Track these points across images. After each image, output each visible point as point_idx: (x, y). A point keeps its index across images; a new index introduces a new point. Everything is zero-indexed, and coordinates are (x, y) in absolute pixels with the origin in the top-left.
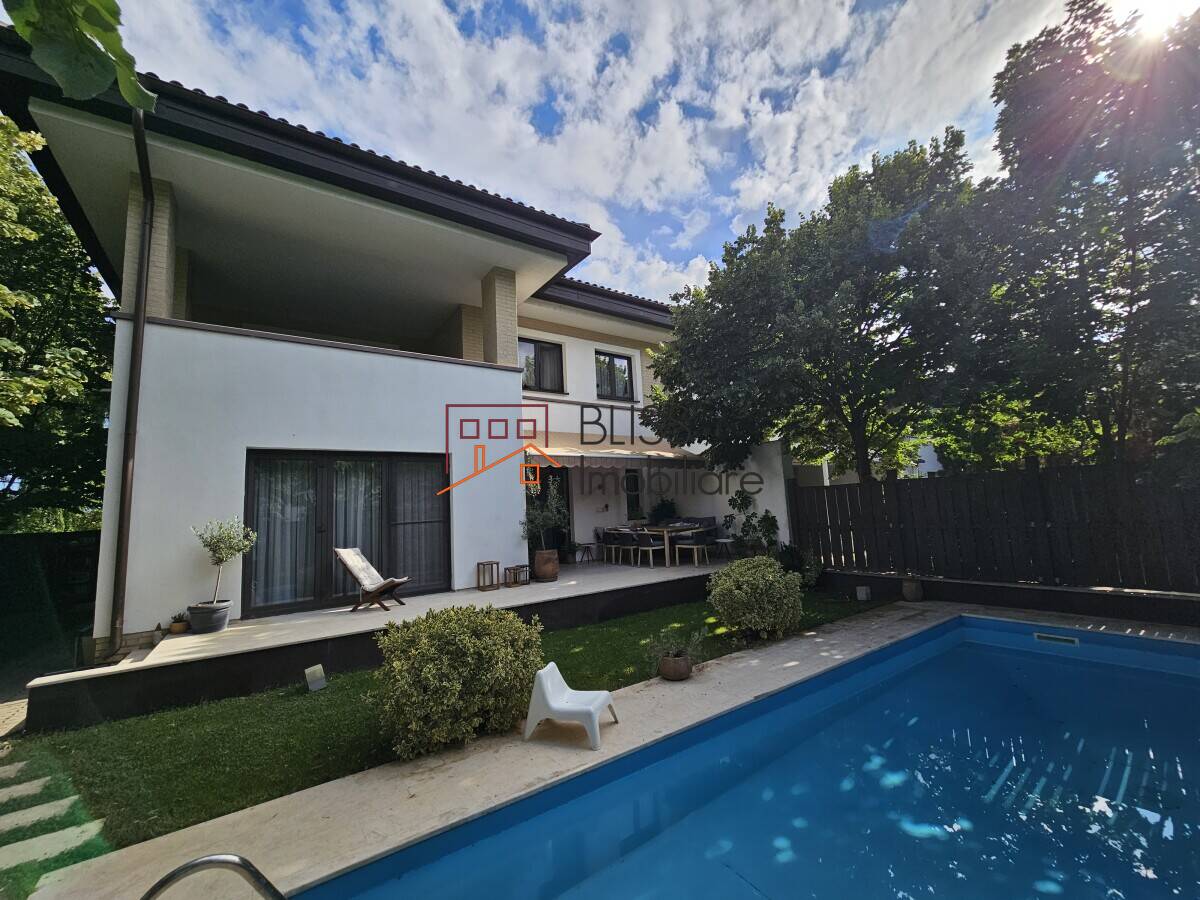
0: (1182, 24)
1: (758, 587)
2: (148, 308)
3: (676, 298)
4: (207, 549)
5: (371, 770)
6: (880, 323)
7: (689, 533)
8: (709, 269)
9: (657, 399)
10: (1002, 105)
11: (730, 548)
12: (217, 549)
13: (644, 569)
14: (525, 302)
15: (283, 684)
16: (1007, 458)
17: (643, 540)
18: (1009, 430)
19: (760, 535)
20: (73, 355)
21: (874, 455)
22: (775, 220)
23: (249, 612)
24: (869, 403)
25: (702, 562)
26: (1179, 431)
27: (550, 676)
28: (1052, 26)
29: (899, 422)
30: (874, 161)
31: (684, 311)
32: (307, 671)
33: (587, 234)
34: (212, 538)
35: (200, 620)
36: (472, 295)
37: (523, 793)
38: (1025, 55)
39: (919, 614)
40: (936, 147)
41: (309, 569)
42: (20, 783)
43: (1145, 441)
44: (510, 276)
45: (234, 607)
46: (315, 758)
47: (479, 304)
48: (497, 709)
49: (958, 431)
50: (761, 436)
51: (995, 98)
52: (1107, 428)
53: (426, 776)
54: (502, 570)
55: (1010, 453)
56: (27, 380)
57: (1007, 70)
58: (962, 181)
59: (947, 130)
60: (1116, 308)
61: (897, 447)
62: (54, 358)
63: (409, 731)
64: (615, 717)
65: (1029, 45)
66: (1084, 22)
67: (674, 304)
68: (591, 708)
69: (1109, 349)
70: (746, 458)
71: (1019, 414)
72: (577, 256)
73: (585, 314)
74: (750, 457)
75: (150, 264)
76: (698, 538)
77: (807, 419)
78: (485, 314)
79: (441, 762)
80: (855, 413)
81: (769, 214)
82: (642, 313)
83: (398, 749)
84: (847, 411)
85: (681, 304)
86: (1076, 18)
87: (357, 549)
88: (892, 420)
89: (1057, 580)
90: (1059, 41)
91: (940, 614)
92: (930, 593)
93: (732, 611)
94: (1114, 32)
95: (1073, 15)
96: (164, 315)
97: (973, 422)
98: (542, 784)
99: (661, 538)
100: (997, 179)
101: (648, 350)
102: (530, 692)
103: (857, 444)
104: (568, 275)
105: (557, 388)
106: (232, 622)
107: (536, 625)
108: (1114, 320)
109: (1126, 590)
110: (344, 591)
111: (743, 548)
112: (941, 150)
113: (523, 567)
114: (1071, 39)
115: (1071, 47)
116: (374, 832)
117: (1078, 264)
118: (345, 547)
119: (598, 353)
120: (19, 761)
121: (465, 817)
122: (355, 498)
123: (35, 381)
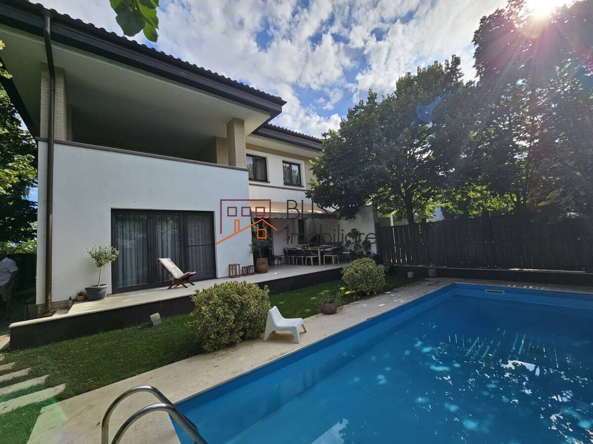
0: (558, 10)
1: (365, 271)
2: (55, 135)
3: (324, 135)
4: (94, 259)
5: (193, 357)
6: (419, 149)
7: (329, 249)
8: (341, 121)
9: (313, 185)
10: (477, 46)
11: (348, 256)
12: (99, 259)
13: (309, 267)
14: (249, 135)
15: (139, 323)
16: (475, 212)
17: (308, 253)
18: (475, 200)
19: (363, 249)
20: (29, 159)
21: (415, 212)
22: (372, 97)
23: (116, 290)
24: (414, 187)
25: (336, 263)
26: (548, 199)
27: (274, 311)
28: (500, 9)
29: (427, 196)
30: (418, 70)
31: (327, 141)
32: (151, 316)
33: (280, 102)
34: (96, 253)
35: (92, 294)
36: (222, 132)
37: (268, 362)
38: (488, 22)
39: (435, 283)
40: (448, 65)
41: (144, 269)
42: (15, 371)
43: (533, 205)
44: (241, 122)
45: (109, 288)
46: (163, 354)
47: (225, 136)
48: (250, 328)
49: (453, 200)
50: (364, 203)
51: (474, 42)
52: (518, 198)
53: (220, 358)
54: (241, 268)
55: (476, 210)
56: (7, 171)
57: (480, 29)
58: (459, 81)
59: (453, 56)
60: (523, 143)
61: (425, 208)
62: (19, 160)
63: (210, 339)
64: (305, 329)
65: (490, 17)
66: (515, 7)
67: (324, 138)
68: (295, 325)
69: (521, 162)
70: (357, 213)
71: (481, 192)
72: (276, 113)
73: (277, 142)
74: (358, 213)
75: (55, 112)
76: (334, 252)
77: (384, 195)
78: (229, 143)
79: (226, 352)
80: (407, 192)
81: (369, 95)
82: (305, 142)
83: (206, 347)
84: (403, 191)
85: (327, 138)
86: (511, 6)
87: (169, 259)
88: (424, 195)
89: (496, 266)
90: (504, 16)
91: (445, 283)
92: (440, 274)
93: (354, 284)
94: (528, 13)
95: (510, 4)
96: (63, 139)
97: (460, 196)
98: (276, 358)
99: (317, 252)
100: (474, 81)
101: (310, 160)
102: (265, 320)
103: (408, 206)
104: (269, 123)
105: (264, 179)
106: (108, 295)
107: (266, 290)
108: (524, 149)
109: (525, 270)
110: (163, 280)
111: (354, 256)
112: (450, 66)
113: (251, 266)
114: (509, 15)
115: (509, 19)
116: (201, 381)
117: (508, 122)
118: (163, 257)
119: (284, 162)
120: (11, 362)
121: (243, 373)
122: (167, 233)
123: (11, 171)
